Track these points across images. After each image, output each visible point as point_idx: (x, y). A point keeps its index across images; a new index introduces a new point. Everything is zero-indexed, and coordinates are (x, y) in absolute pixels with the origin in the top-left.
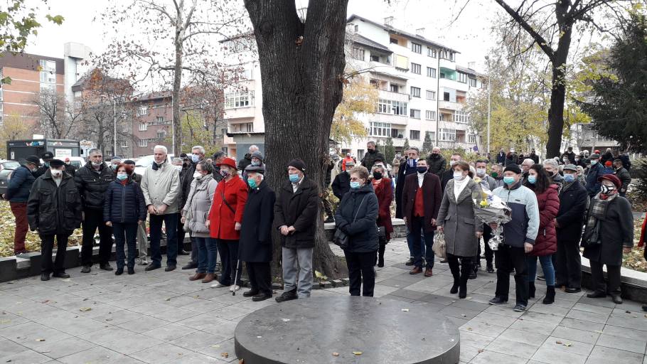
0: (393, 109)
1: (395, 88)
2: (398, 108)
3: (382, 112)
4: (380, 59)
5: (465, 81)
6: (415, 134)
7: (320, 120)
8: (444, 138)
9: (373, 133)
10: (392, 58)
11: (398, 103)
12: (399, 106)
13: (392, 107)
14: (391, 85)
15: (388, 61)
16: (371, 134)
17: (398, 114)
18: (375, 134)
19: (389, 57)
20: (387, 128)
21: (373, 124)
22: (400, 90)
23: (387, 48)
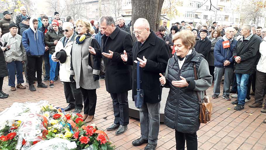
2: (199, 5)
3: (191, 6)
6: (206, 17)
7: (157, 5)
8: (219, 19)
9: (186, 16)
11: (199, 2)
13: (196, 4)
16: (185, 16)
17: (198, 7)
18: (188, 16)
20: (193, 14)
21: (187, 12)
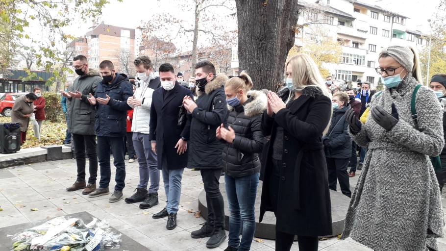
0: (354, 61)
1: (357, 45)
2: (358, 60)
3: (346, 63)
4: (346, 24)
5: (413, 40)
6: (371, 80)
10: (354, 23)
11: (358, 56)
12: (359, 58)
13: (353, 59)
14: (353, 43)
15: (352, 25)
16: (336, 78)
17: (357, 64)
18: (339, 78)
19: (352, 22)
20: (348, 75)
21: (338, 71)
22: (360, 46)
23: (351, 16)
